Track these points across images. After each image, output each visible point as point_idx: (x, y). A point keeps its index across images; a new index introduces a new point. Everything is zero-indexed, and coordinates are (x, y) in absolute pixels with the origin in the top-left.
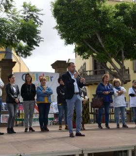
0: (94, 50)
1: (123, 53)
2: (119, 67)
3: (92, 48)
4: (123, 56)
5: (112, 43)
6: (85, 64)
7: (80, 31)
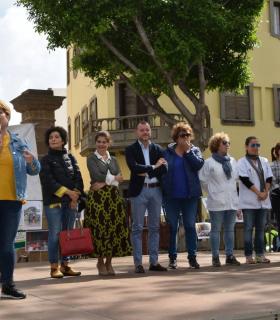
0: (127, 62)
1: (202, 70)
2: (191, 108)
3: (122, 58)
4: (202, 78)
5: (175, 44)
6: (94, 101)
7: (91, 10)
